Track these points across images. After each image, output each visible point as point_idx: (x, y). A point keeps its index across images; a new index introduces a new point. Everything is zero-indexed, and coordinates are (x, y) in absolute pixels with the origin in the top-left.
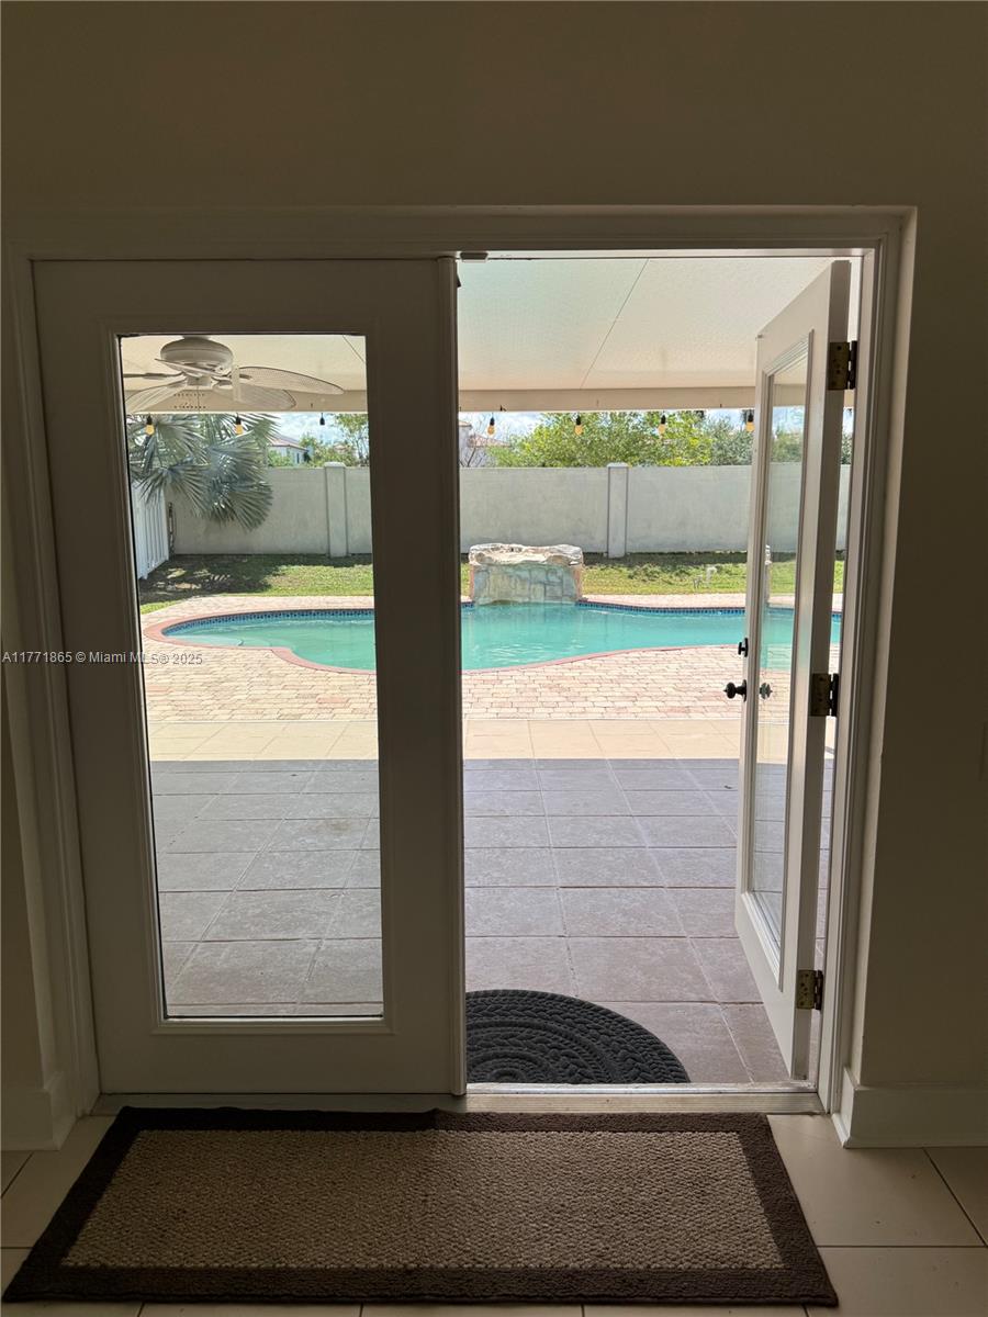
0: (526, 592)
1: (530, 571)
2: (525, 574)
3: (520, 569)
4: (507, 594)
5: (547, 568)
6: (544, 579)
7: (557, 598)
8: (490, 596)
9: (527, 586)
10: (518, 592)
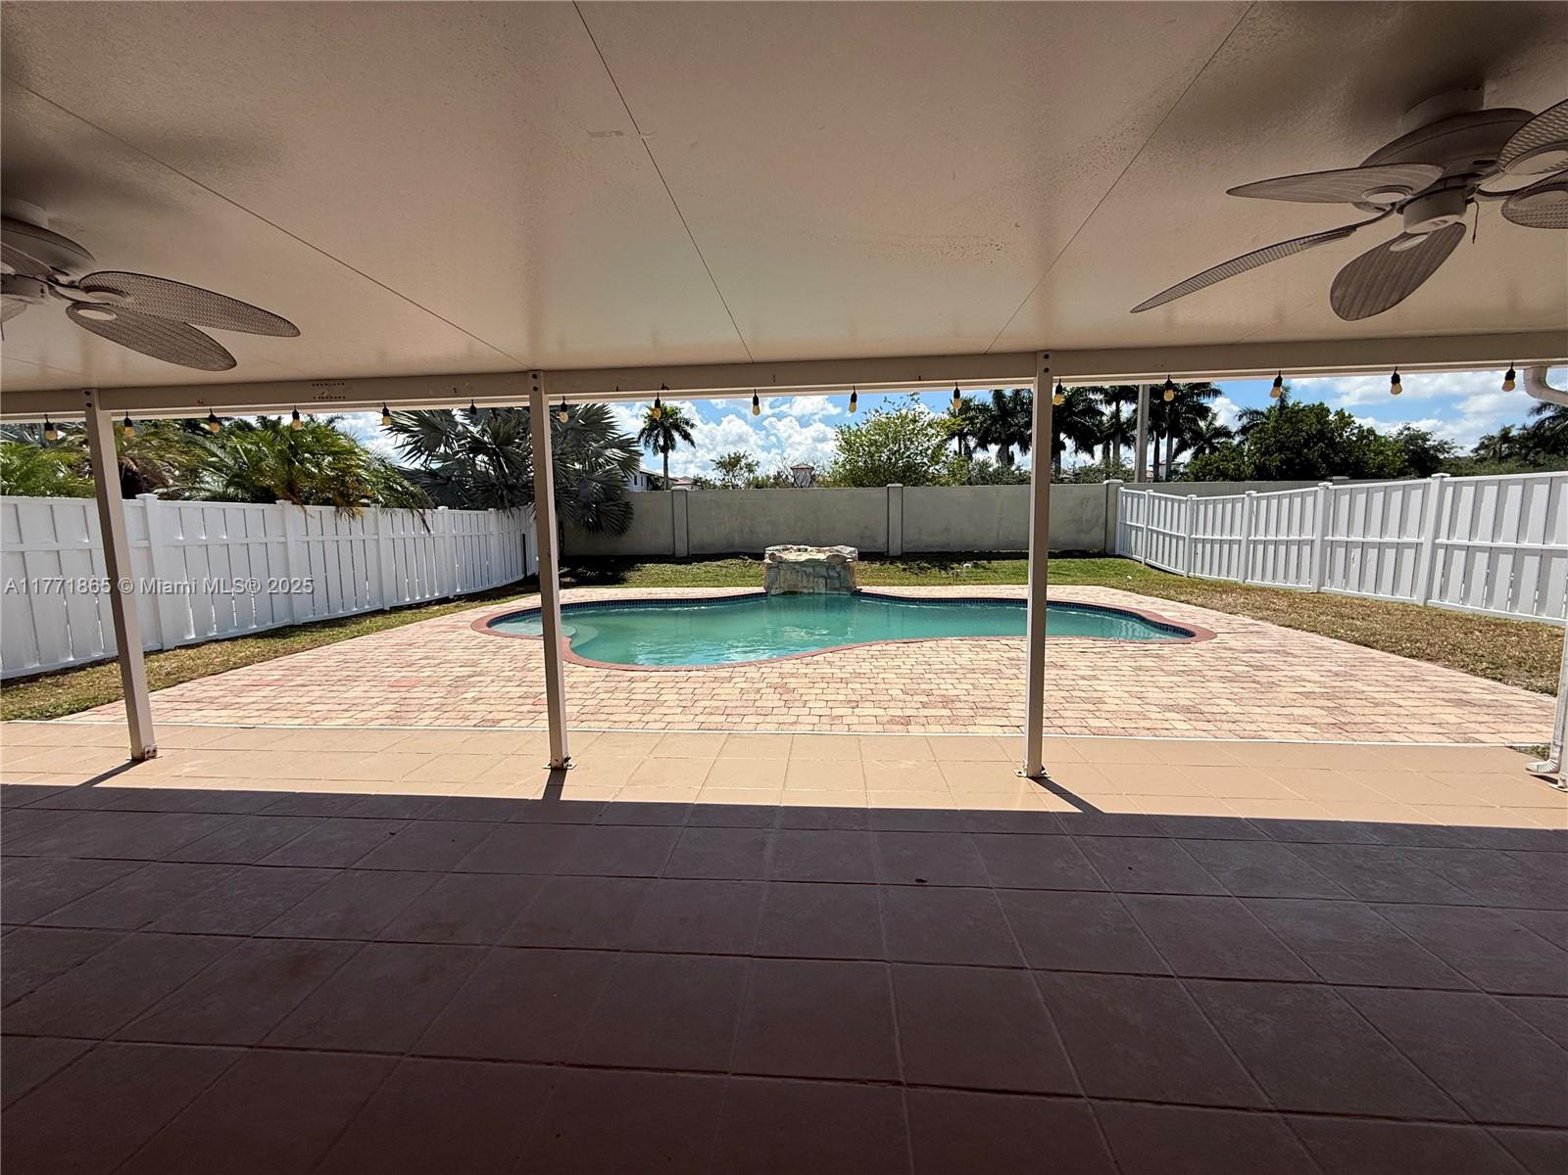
0: (811, 585)
1: (813, 567)
2: (810, 570)
3: (805, 566)
4: (795, 586)
5: (828, 565)
6: (825, 574)
7: (835, 589)
8: (780, 587)
9: (811, 579)
10: (804, 585)
